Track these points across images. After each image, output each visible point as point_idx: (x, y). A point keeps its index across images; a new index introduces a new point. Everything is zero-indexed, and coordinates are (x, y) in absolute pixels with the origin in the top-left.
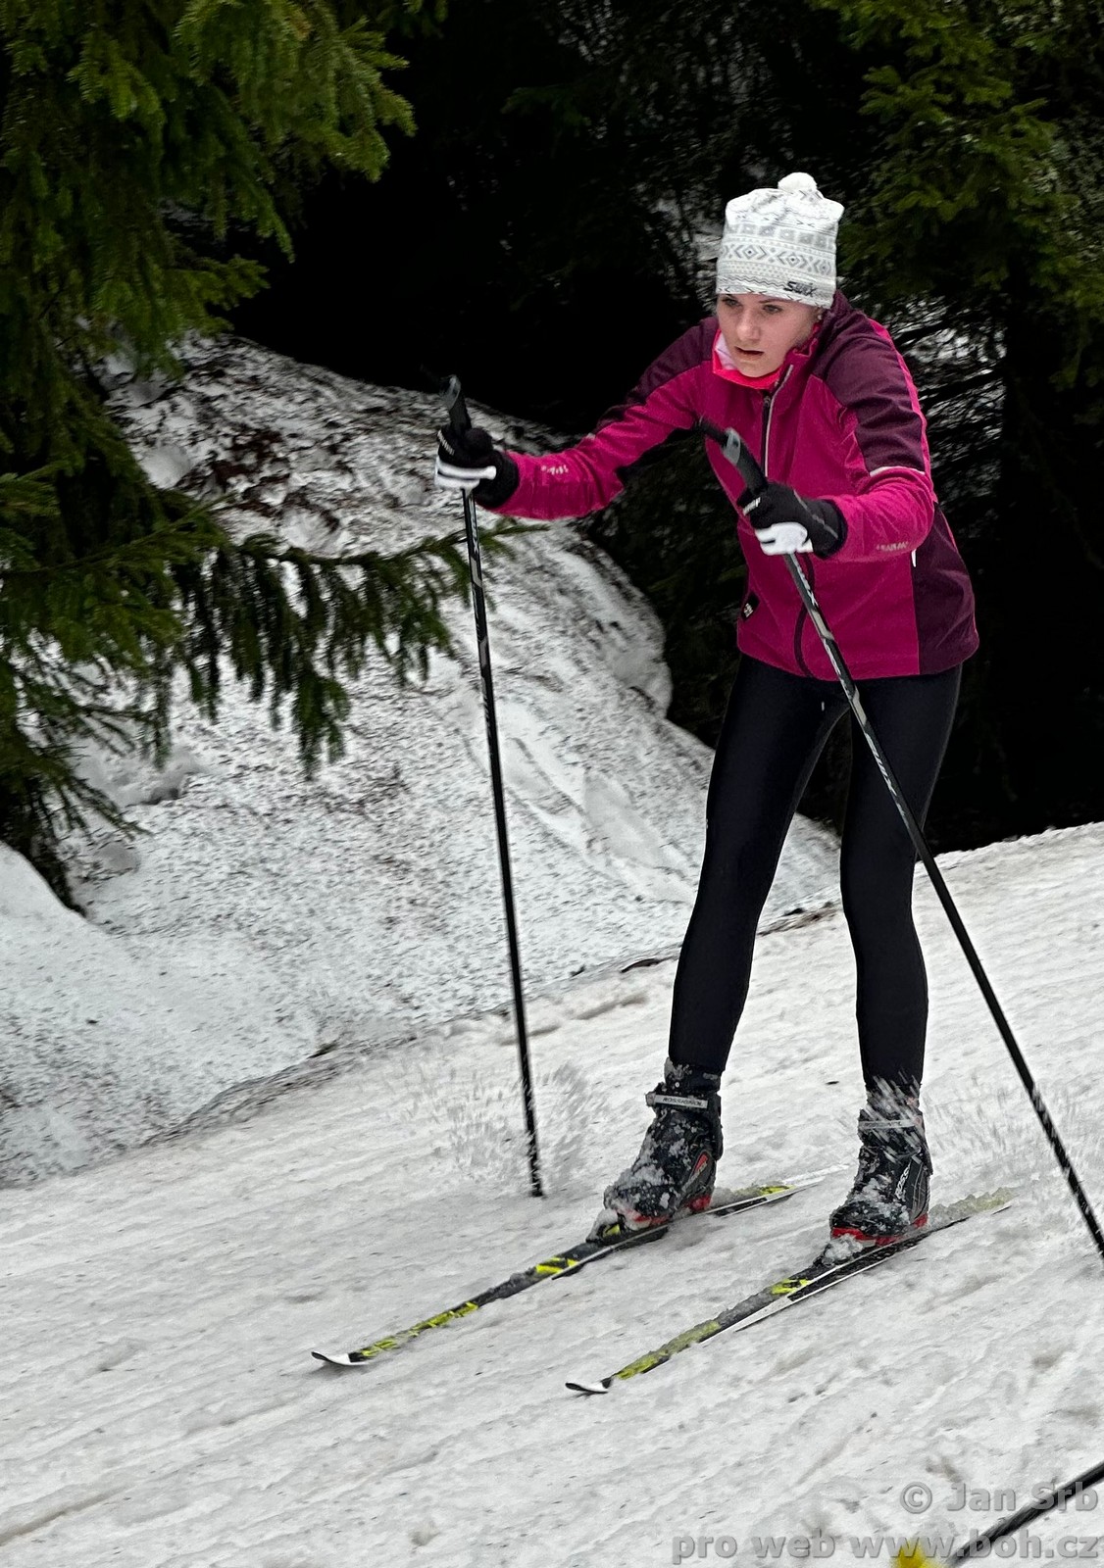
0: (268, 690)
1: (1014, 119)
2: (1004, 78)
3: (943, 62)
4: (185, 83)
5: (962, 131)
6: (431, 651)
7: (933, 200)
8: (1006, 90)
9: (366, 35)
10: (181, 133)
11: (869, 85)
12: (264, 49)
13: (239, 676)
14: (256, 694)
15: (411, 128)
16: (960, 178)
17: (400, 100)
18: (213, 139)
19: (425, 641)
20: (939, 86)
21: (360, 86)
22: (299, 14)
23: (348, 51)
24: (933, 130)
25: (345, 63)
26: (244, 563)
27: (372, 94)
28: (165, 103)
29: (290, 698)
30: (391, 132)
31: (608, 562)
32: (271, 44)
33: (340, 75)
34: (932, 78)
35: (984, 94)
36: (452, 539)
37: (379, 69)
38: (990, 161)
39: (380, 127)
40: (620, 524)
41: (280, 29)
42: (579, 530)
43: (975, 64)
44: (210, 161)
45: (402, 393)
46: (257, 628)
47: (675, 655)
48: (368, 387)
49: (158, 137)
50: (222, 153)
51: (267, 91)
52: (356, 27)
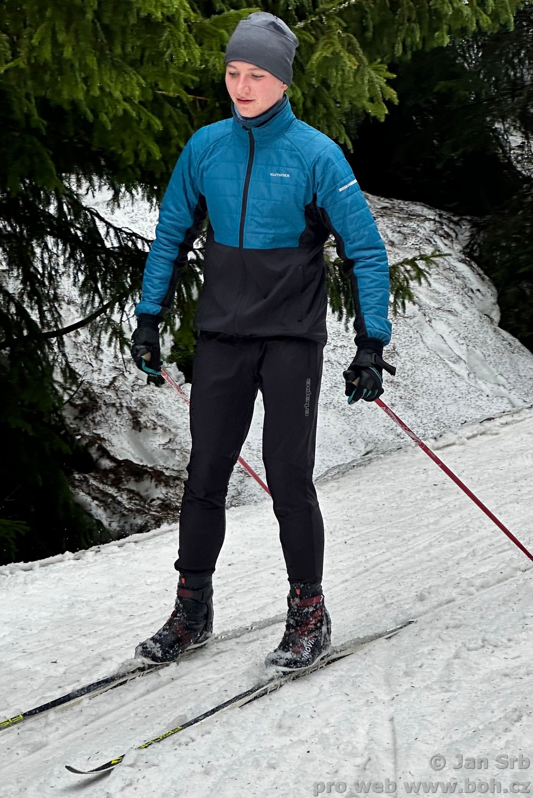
0: (344, 317)
4: (310, 85)
6: (406, 301)
9: (380, 66)
10: (309, 104)
12: (340, 73)
13: (333, 312)
14: (340, 319)
15: (396, 102)
17: (392, 90)
18: (321, 106)
19: (404, 298)
21: (377, 86)
22: (354, 59)
23: (372, 72)
25: (371, 77)
26: (335, 269)
27: (381, 88)
28: (303, 94)
29: (352, 320)
30: (389, 103)
31: (475, 266)
32: (343, 70)
33: (369, 81)
36: (415, 259)
37: (385, 78)
39: (384, 101)
40: (480, 251)
41: (346, 66)
42: (464, 254)
44: (320, 115)
45: (396, 201)
46: (339, 292)
47: (501, 301)
48: (382, 199)
49: (301, 106)
50: (325, 111)
51: (342, 89)
52: (376, 63)
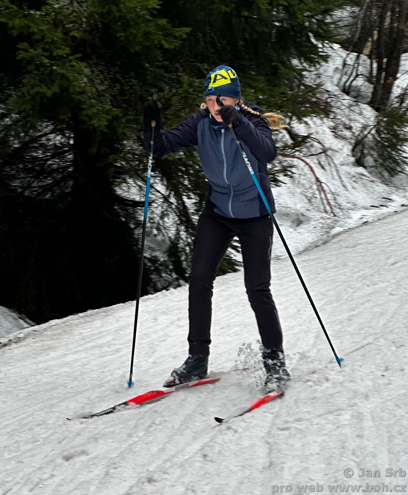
1: (70, 61)
2: (67, 47)
3: (45, 41)
5: (53, 65)
7: (44, 89)
8: (67, 50)
11: (19, 49)
16: (53, 81)
20: (44, 50)
24: (42, 65)
34: (41, 46)
35: (60, 52)
38: (63, 76)
43: (56, 41)
